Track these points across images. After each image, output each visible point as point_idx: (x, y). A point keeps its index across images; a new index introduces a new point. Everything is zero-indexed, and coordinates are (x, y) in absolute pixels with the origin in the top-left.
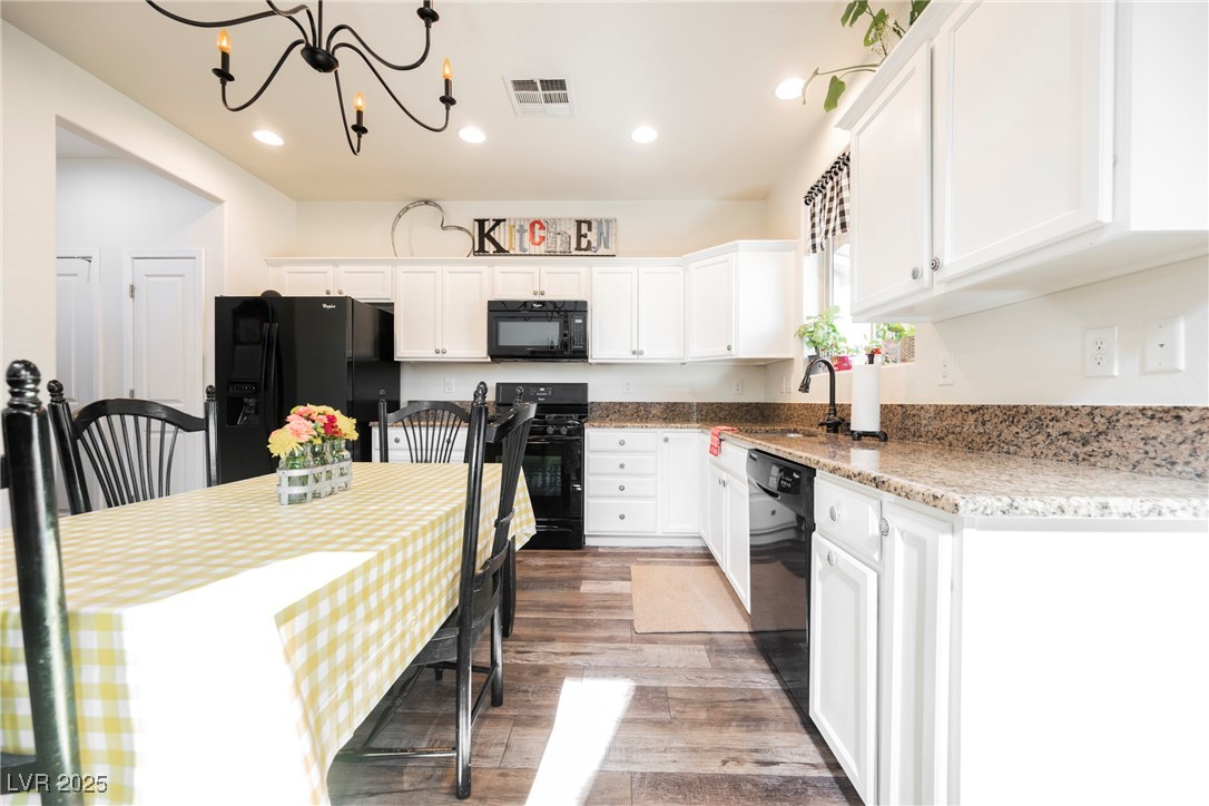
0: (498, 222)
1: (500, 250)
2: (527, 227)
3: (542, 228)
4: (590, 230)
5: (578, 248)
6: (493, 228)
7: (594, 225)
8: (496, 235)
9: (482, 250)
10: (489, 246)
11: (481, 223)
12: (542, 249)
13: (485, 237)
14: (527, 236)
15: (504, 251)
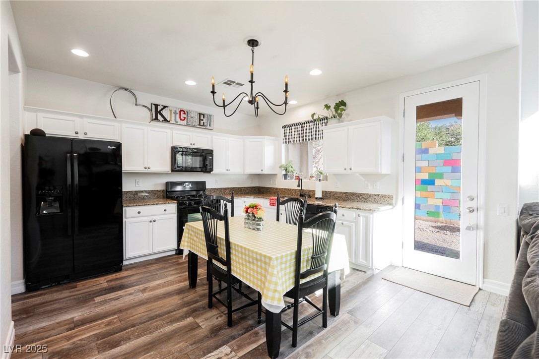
0: (165, 107)
1: (165, 120)
2: (178, 112)
3: (185, 113)
4: (204, 118)
5: (199, 125)
6: (162, 109)
7: (206, 116)
8: (163, 112)
9: (156, 119)
10: (160, 117)
11: (156, 106)
12: (184, 122)
13: (157, 113)
14: (178, 116)
15: (168, 121)
